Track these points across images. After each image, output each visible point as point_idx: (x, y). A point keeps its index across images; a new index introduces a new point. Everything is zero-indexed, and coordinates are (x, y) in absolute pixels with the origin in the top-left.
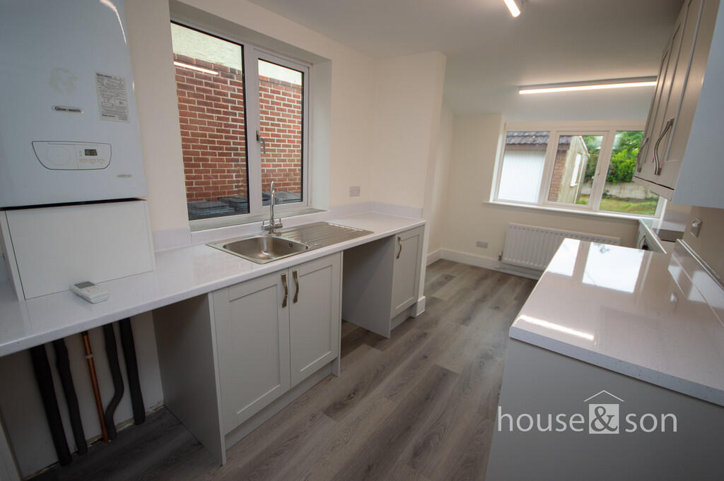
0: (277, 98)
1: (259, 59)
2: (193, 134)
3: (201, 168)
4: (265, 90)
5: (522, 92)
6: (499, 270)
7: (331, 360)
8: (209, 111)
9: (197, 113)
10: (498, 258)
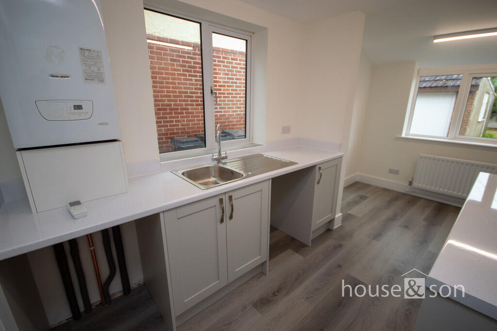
0: (236, 63)
1: (213, 32)
2: (179, 92)
3: (185, 115)
4: (228, 58)
5: (436, 41)
6: (409, 193)
7: (262, 262)
8: (190, 75)
9: (182, 77)
10: (408, 183)
